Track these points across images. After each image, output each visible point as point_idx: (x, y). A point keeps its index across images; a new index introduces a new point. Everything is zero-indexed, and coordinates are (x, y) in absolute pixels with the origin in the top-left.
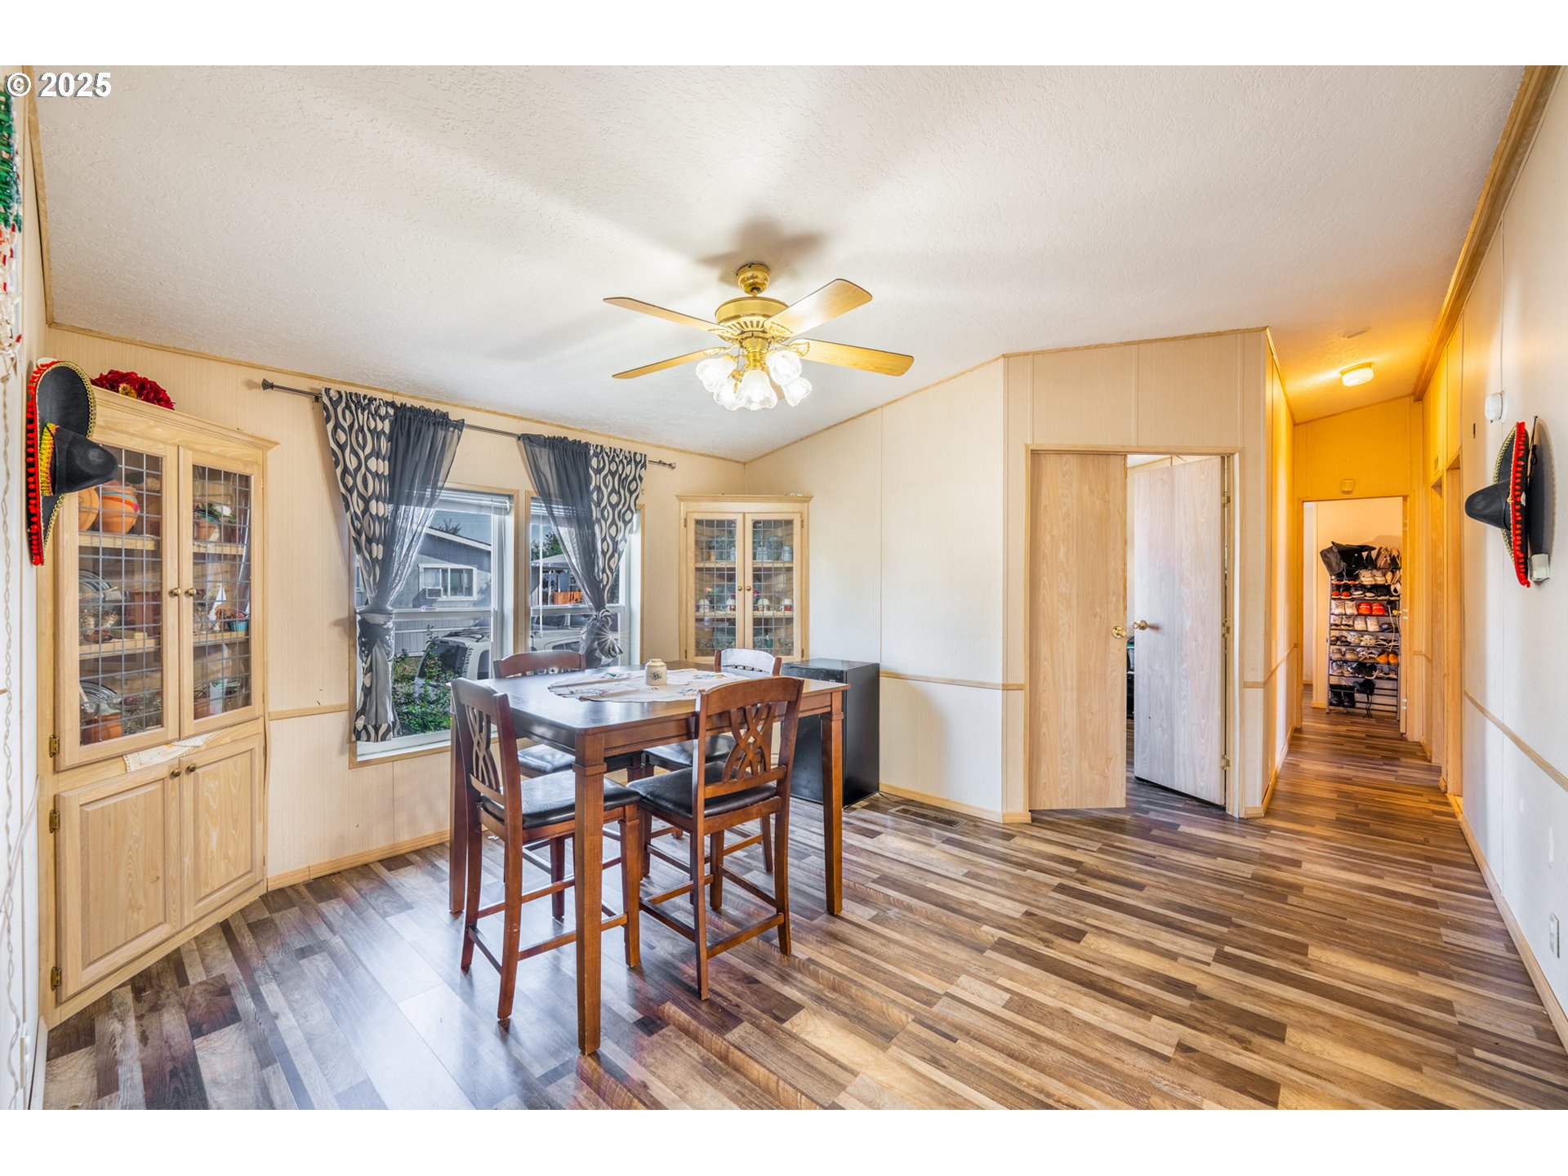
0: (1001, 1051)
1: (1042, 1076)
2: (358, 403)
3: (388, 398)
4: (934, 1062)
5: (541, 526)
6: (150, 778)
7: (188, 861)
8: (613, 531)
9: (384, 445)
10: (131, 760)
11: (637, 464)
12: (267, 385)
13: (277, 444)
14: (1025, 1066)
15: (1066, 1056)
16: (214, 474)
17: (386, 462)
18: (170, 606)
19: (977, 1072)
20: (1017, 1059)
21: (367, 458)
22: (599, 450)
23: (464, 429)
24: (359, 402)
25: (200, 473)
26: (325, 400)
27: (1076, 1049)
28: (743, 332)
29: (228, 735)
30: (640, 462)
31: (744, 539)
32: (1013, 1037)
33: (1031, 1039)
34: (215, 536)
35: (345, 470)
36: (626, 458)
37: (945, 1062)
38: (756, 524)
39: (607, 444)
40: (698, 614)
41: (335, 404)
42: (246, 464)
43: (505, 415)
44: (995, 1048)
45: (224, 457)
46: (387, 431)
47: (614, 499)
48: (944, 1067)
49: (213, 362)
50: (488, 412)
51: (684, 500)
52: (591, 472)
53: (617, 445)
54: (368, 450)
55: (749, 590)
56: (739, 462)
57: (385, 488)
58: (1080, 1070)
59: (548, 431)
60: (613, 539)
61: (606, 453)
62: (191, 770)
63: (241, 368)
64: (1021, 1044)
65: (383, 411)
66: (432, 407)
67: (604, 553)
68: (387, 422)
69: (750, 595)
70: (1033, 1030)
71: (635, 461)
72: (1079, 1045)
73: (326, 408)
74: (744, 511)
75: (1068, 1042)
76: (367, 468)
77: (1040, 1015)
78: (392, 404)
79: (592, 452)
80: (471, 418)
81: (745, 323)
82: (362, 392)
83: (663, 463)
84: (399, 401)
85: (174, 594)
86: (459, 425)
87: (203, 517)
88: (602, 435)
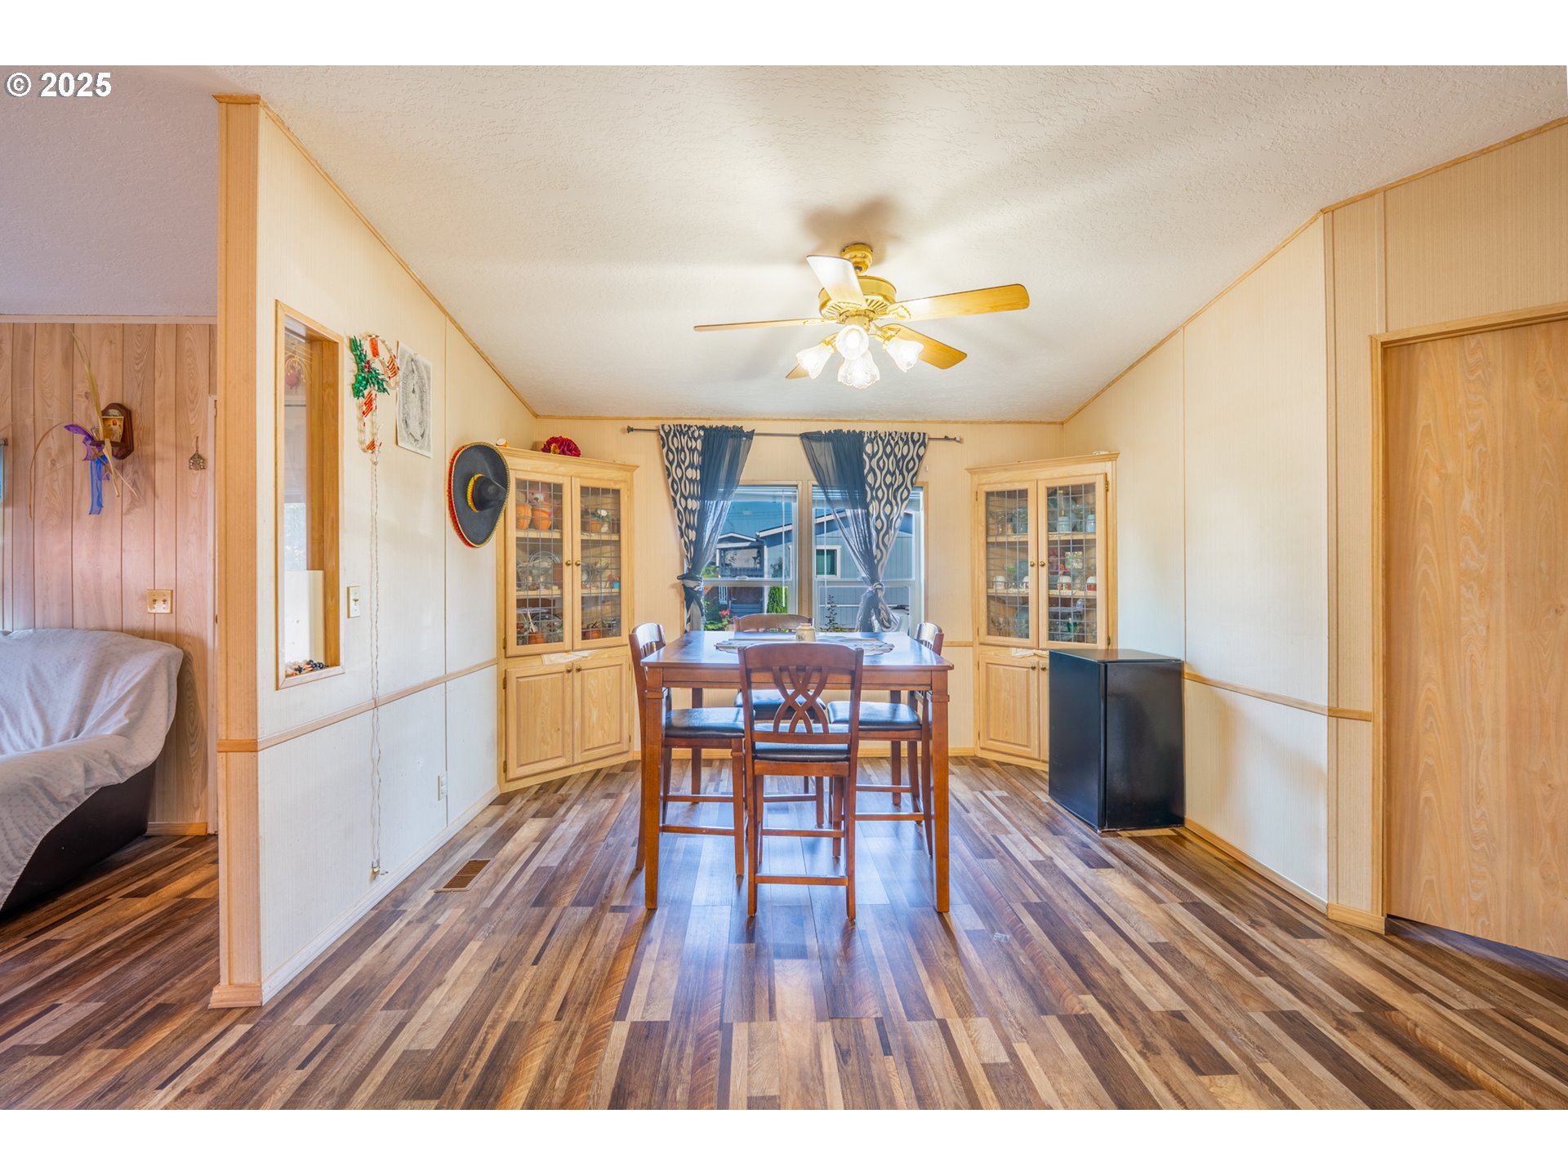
0: (917, 1089)
2: (680, 431)
3: (700, 423)
4: (845, 1054)
5: (825, 509)
6: (554, 670)
7: (577, 724)
8: (888, 508)
9: (697, 459)
10: (545, 657)
11: (914, 443)
12: (630, 430)
13: (638, 467)
16: (596, 491)
17: (698, 471)
18: (567, 571)
19: (870, 1085)
21: (686, 469)
22: (873, 436)
23: (754, 437)
24: (682, 430)
25: (585, 491)
26: (662, 433)
29: (606, 653)
30: (922, 441)
31: (1037, 509)
32: (948, 1089)
34: (605, 528)
35: (674, 480)
36: (902, 439)
37: (854, 1061)
38: (1052, 493)
39: (882, 429)
40: (990, 591)
41: (667, 434)
42: (616, 482)
43: (789, 420)
45: (604, 480)
46: (699, 448)
47: (889, 479)
48: (847, 1062)
49: (605, 421)
50: (775, 420)
51: (975, 473)
52: (865, 457)
53: (892, 428)
54: (687, 463)
55: (1043, 565)
56: (1055, 423)
57: (696, 489)
59: (825, 428)
60: (888, 517)
61: (881, 438)
62: (579, 670)
63: (619, 421)
64: (947, 1097)
65: (696, 434)
66: (730, 424)
67: (878, 531)
68: (699, 441)
69: (1044, 571)
71: (913, 441)
73: (662, 438)
74: (1038, 479)
76: (687, 478)
78: (702, 428)
79: (865, 439)
80: (759, 427)
82: (683, 423)
83: (946, 438)
84: (707, 424)
85: (568, 565)
86: (750, 435)
87: (588, 517)
88: (880, 422)
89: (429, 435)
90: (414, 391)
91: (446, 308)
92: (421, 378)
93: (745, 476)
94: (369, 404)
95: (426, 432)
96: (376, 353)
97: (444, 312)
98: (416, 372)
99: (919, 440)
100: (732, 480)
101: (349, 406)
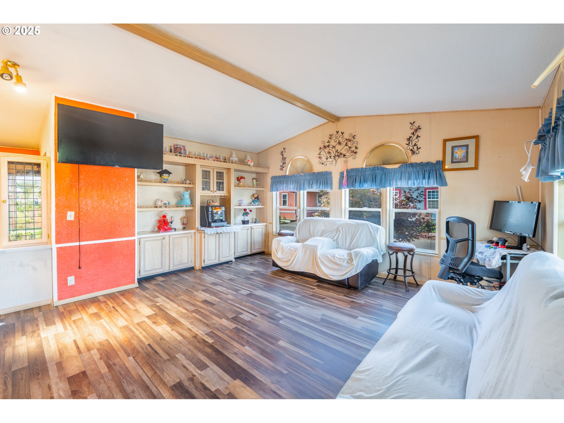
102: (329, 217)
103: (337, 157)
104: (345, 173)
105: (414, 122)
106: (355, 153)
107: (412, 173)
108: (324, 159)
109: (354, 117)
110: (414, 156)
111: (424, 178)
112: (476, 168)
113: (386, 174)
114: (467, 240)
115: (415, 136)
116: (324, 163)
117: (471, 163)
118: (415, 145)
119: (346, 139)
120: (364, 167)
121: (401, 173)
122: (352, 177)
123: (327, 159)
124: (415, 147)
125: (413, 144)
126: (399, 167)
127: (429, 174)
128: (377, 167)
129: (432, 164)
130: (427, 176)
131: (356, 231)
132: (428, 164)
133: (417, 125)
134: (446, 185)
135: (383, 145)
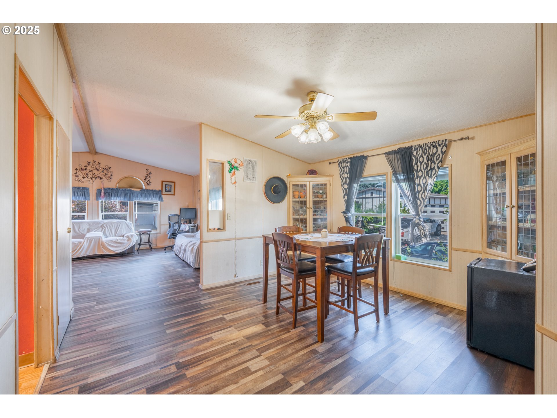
0: (229, 358)
1: (215, 362)
3: (349, 157)
4: (234, 344)
8: (425, 180)
9: (348, 170)
11: (440, 146)
12: (330, 163)
14: (221, 360)
15: (218, 372)
16: (318, 185)
17: (349, 174)
18: (308, 210)
19: (225, 350)
20: (224, 360)
22: (417, 147)
23: (368, 158)
24: (344, 160)
25: (314, 185)
26: (339, 163)
27: (219, 376)
28: (307, 117)
30: (444, 144)
32: (233, 363)
33: (229, 367)
35: (341, 178)
36: (433, 145)
37: (232, 346)
39: (423, 142)
42: (326, 181)
44: (231, 357)
45: (323, 181)
46: (349, 166)
48: (231, 345)
50: (377, 149)
51: (482, 155)
52: (413, 158)
53: (427, 141)
54: (345, 172)
57: (348, 181)
58: (211, 372)
59: (396, 148)
61: (421, 147)
63: (327, 161)
64: (230, 363)
65: (348, 161)
70: (233, 369)
72: (219, 378)
73: (339, 165)
74: (511, 153)
75: (223, 375)
77: (239, 375)
79: (413, 149)
80: (371, 153)
81: (308, 113)
82: (344, 157)
83: (462, 139)
84: (352, 156)
85: (308, 208)
86: (366, 158)
87: (315, 194)
88: (423, 139)
89: (256, 178)
90: (250, 168)
91: (261, 145)
92: (253, 164)
93: (365, 174)
94: (234, 174)
95: (255, 177)
96: (236, 162)
97: (262, 146)
98: (251, 163)
99: (442, 144)
100: (361, 175)
101: (227, 175)
102: (84, 220)
103: (94, 179)
104: (103, 190)
105: (148, 169)
106: (111, 178)
107: (148, 194)
108: (80, 178)
109: (109, 156)
110: (148, 186)
111: (154, 197)
112: (174, 195)
113: (133, 194)
114: (178, 222)
115: (149, 177)
116: (80, 180)
117: (172, 193)
118: (149, 181)
119: (103, 168)
120: (117, 188)
121: (142, 194)
122: (108, 193)
123: (84, 178)
124: (149, 182)
125: (148, 180)
126: (140, 191)
127: (156, 195)
128: (128, 189)
129: (157, 191)
130: (155, 196)
131: (118, 226)
132: (155, 190)
133: (149, 171)
134: (163, 201)
135: (129, 177)
